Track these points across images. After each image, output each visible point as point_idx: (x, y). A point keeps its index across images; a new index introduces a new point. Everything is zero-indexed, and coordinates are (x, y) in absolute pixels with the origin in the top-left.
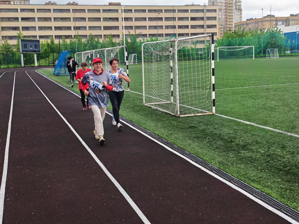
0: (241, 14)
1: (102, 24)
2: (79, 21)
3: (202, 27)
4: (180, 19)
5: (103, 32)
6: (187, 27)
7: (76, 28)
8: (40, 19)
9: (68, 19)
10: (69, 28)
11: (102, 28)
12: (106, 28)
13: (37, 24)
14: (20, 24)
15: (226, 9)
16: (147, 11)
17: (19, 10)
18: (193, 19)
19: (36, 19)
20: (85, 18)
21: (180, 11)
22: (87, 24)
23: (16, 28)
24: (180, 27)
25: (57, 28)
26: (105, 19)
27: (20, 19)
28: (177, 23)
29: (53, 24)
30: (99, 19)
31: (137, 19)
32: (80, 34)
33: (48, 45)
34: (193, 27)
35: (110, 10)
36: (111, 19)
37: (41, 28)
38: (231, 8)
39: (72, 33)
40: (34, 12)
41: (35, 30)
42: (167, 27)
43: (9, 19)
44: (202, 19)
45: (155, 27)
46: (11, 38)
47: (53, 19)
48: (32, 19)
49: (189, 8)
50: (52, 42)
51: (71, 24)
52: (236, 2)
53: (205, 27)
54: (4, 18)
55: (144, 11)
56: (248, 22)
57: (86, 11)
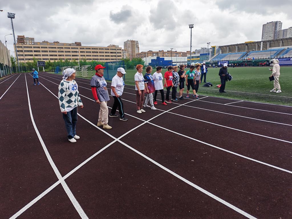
0: (139, 49)
1: (71, 54)
2: (60, 52)
3: (115, 56)
4: (106, 52)
5: (72, 57)
6: (109, 56)
7: (60, 55)
8: (42, 51)
9: (56, 51)
10: (56, 55)
11: (71, 56)
12: (73, 56)
13: (41, 53)
14: (34, 53)
15: (132, 47)
16: (91, 49)
17: (33, 47)
18: (111, 53)
19: (41, 51)
20: (63, 51)
21: (105, 49)
22: (64, 54)
23: (32, 55)
24: (106, 56)
25: (50, 55)
26: (73, 52)
27: (33, 51)
28: (105, 54)
29: (49, 53)
30: (70, 52)
31: (87, 52)
32: (61, 58)
33: (48, 63)
34: (111, 56)
35: (74, 48)
36: (75, 52)
37: (43, 55)
38: (134, 46)
39: (58, 57)
40: (40, 48)
41: (41, 56)
42: (100, 56)
43: (28, 51)
44: (115, 53)
45: (95, 56)
46: (29, 59)
47: (48, 51)
48: (39, 51)
49: (109, 48)
50: (49, 62)
51: (57, 54)
52: (136, 44)
53: (117, 56)
54: (26, 51)
55: (90, 49)
56: (141, 53)
57: (64, 48)
